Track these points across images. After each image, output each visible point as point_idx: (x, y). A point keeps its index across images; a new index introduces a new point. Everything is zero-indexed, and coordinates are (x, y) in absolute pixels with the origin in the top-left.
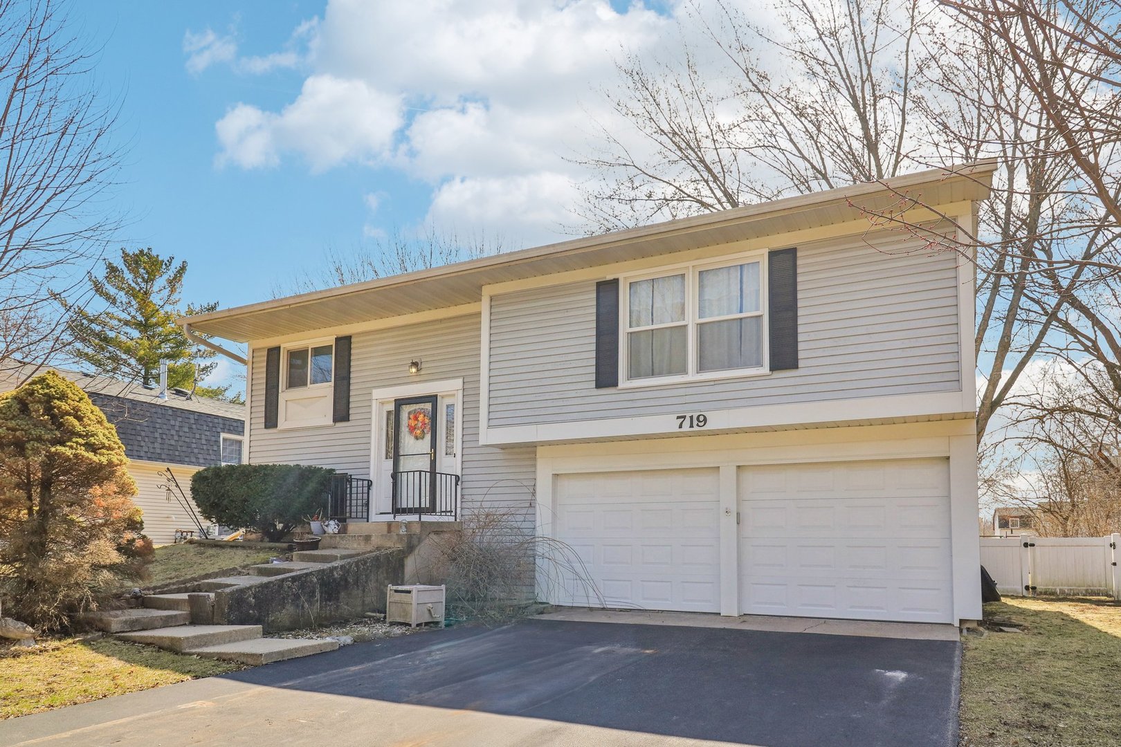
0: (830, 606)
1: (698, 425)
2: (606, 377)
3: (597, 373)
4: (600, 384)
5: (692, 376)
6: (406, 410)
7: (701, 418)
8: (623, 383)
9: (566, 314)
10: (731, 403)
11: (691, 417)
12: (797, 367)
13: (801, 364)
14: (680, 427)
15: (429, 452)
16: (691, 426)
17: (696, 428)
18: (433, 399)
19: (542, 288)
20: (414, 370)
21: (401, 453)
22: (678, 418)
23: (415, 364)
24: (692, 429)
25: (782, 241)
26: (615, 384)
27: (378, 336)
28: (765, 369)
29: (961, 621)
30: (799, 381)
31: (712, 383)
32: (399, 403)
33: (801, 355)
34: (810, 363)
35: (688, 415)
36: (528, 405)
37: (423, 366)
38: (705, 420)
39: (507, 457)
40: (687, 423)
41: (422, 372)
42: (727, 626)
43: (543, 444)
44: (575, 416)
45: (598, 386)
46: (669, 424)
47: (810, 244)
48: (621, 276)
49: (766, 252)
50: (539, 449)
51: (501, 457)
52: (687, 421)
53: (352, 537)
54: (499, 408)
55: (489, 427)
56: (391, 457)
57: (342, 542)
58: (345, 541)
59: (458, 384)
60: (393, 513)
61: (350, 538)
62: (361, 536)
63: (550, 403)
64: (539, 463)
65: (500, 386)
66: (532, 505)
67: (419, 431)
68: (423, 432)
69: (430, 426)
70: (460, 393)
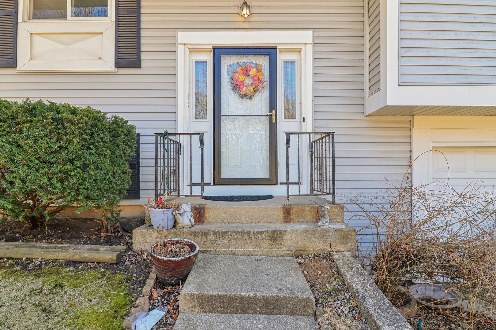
6: (227, 62)
15: (267, 113)
18: (270, 52)
20: (246, 12)
21: (223, 113)
23: (245, 6)
32: (219, 52)
36: (456, 62)
37: (254, 11)
41: (254, 18)
50: (416, 118)
53: (243, 233)
54: (416, 61)
55: (402, 84)
56: (205, 118)
57: (218, 241)
58: (227, 241)
59: (306, 37)
60: (215, 184)
61: (239, 236)
62: (261, 233)
63: (484, 62)
64: (415, 133)
65: (415, 35)
66: (409, 178)
67: (251, 88)
68: (256, 90)
69: (267, 85)
70: (309, 48)
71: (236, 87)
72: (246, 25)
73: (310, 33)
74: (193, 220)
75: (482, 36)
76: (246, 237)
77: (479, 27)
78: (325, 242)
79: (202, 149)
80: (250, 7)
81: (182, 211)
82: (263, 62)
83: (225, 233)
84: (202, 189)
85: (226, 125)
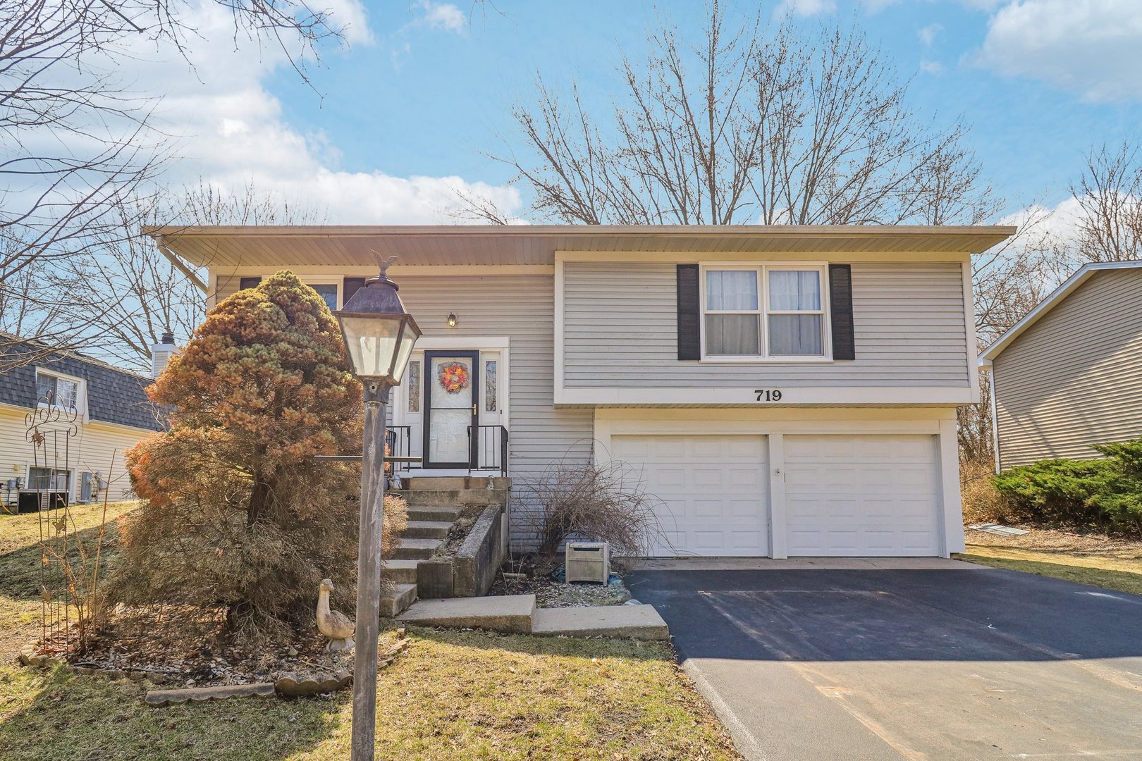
0: (853, 547)
1: (773, 399)
2: (688, 349)
3: (679, 346)
4: (682, 357)
5: (766, 357)
6: (436, 363)
7: (777, 394)
8: (704, 358)
9: (646, 290)
10: (801, 383)
11: (768, 392)
12: (853, 358)
13: (857, 356)
14: (758, 399)
15: (471, 407)
16: (768, 399)
17: (772, 402)
18: (474, 354)
19: (622, 263)
20: (452, 323)
21: (433, 406)
22: (756, 392)
23: (452, 317)
24: (768, 402)
25: (840, 257)
26: (698, 358)
27: (419, 283)
28: (829, 357)
29: (952, 554)
30: (855, 370)
31: (785, 365)
32: (430, 355)
33: (856, 349)
34: (863, 356)
35: (765, 390)
36: (608, 369)
37: (460, 320)
38: (780, 395)
39: (560, 416)
40: (764, 397)
41: (459, 326)
42: (778, 568)
43: (602, 406)
44: (658, 383)
45: (680, 358)
46: (748, 396)
47: (861, 264)
48: (701, 264)
49: (826, 264)
50: (597, 411)
51: (554, 416)
52: (765, 394)
53: (432, 493)
54: (576, 369)
55: (565, 387)
56: (417, 410)
57: (417, 498)
58: (422, 498)
59: (503, 342)
60: (424, 468)
61: (430, 494)
62: (444, 492)
63: (631, 370)
64: (597, 423)
65: (576, 349)
66: (590, 463)
67: (457, 385)
68: (461, 387)
69: (470, 381)
70: (507, 351)
71: (443, 382)
72: (454, 332)
73: (507, 339)
74: (400, 485)
75: (629, 349)
76: (434, 494)
77: (626, 343)
78: (486, 498)
79: (409, 438)
80: (457, 317)
81: (393, 478)
82: (468, 362)
83: (421, 492)
84: (409, 464)
85: (436, 418)
